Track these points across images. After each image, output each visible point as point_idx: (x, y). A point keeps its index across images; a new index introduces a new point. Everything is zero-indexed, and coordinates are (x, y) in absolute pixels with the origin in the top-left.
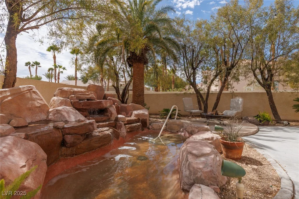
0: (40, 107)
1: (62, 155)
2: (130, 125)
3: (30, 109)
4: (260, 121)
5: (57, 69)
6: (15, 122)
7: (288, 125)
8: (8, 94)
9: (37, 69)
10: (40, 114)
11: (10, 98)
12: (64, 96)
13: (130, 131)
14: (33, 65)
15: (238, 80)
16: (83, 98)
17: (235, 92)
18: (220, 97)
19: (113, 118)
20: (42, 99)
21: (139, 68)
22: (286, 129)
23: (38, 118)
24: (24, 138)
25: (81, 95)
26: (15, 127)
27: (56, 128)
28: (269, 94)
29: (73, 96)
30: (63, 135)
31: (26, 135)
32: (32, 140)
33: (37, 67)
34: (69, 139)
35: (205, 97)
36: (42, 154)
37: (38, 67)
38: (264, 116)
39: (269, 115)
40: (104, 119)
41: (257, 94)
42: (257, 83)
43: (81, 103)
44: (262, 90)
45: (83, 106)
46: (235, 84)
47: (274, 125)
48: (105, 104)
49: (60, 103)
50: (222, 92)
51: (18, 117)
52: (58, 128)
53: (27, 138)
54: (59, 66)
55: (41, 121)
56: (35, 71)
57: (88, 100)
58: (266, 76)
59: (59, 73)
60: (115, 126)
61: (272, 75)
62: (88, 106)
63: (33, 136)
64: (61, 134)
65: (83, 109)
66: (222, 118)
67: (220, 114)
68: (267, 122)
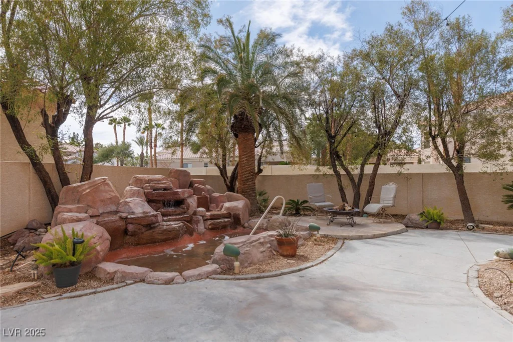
0: (111, 199)
1: (126, 243)
2: (212, 221)
3: (102, 201)
5: (153, 129)
6: (91, 212)
8: (87, 187)
9: (125, 128)
10: (111, 205)
11: (88, 191)
12: (139, 185)
13: (212, 229)
14: (119, 123)
16: (158, 188)
19: (191, 212)
20: (113, 191)
21: (246, 140)
23: (109, 209)
24: (96, 224)
25: (155, 183)
26: (90, 216)
27: (121, 218)
29: (148, 185)
30: (126, 225)
31: (97, 221)
32: (101, 225)
33: (125, 126)
34: (131, 228)
36: (107, 235)
37: (127, 125)
40: (177, 212)
43: (153, 194)
45: (156, 197)
48: (183, 195)
49: (132, 194)
50: (378, 173)
51: (92, 208)
52: (122, 218)
53: (97, 223)
54: (156, 125)
55: (112, 212)
56: (123, 133)
57: (165, 189)
59: (156, 137)
60: (191, 220)
62: (161, 196)
63: (102, 222)
64: (124, 223)
65: (156, 200)
66: (351, 214)
67: (348, 208)
68: (435, 224)
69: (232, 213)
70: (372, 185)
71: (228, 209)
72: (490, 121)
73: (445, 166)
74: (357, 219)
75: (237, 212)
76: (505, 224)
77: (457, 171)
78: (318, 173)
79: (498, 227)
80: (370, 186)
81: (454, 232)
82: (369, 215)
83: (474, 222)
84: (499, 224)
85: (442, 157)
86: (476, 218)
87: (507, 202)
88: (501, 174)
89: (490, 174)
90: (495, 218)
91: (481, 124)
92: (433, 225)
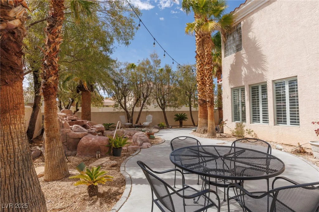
4: (160, 127)
7: (171, 128)
15: (149, 104)
17: (149, 111)
18: (140, 115)
22: (170, 129)
28: (164, 112)
35: (131, 115)
38: (162, 124)
39: (164, 124)
41: (159, 112)
42: (159, 107)
44: (161, 110)
46: (148, 106)
47: (166, 129)
50: (142, 111)
58: (163, 103)
61: (165, 102)
69: (100, 130)
70: (139, 116)
75: (103, 129)
76: (175, 126)
77: (164, 110)
87: (175, 120)
89: (172, 111)
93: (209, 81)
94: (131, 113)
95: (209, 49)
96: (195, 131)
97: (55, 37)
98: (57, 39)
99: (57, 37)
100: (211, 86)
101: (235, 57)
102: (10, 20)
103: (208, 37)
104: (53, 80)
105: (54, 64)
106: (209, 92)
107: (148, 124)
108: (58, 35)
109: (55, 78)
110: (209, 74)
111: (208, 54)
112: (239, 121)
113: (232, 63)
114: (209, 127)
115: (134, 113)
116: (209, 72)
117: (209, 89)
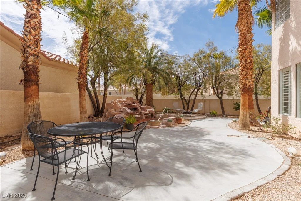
2: (146, 115)
12: (120, 103)
13: (146, 118)
16: (128, 104)
19: (140, 112)
25: (127, 102)
29: (124, 103)
38: (213, 112)
40: (137, 112)
43: (127, 106)
48: (136, 106)
50: (196, 99)
60: (141, 114)
62: (130, 107)
66: (189, 113)
67: (189, 111)
68: (214, 115)
69: (151, 113)
70: (194, 103)
71: (149, 111)
72: (231, 83)
73: (217, 97)
74: (191, 115)
75: (153, 112)
76: (234, 116)
77: (221, 99)
78: (176, 99)
79: (232, 117)
80: (193, 104)
81: (220, 118)
82: (194, 113)
83: (225, 115)
84: (232, 116)
85: (216, 94)
86: (226, 114)
87: (234, 109)
88: (233, 100)
89: (230, 100)
90: (231, 114)
91: (228, 85)
92: (214, 116)
93: (242, 65)
94: (188, 100)
95: (242, 27)
96: (236, 121)
97: (82, 57)
98: (84, 58)
99: (84, 57)
100: (244, 70)
101: (283, 29)
102: (28, 62)
103: (241, 14)
104: (82, 81)
105: (82, 72)
106: (241, 78)
107: (197, 111)
108: (84, 56)
109: (83, 80)
110: (242, 57)
111: (241, 33)
112: (288, 113)
113: (280, 37)
114: (241, 118)
115: (190, 100)
116: (241, 55)
117: (242, 74)
